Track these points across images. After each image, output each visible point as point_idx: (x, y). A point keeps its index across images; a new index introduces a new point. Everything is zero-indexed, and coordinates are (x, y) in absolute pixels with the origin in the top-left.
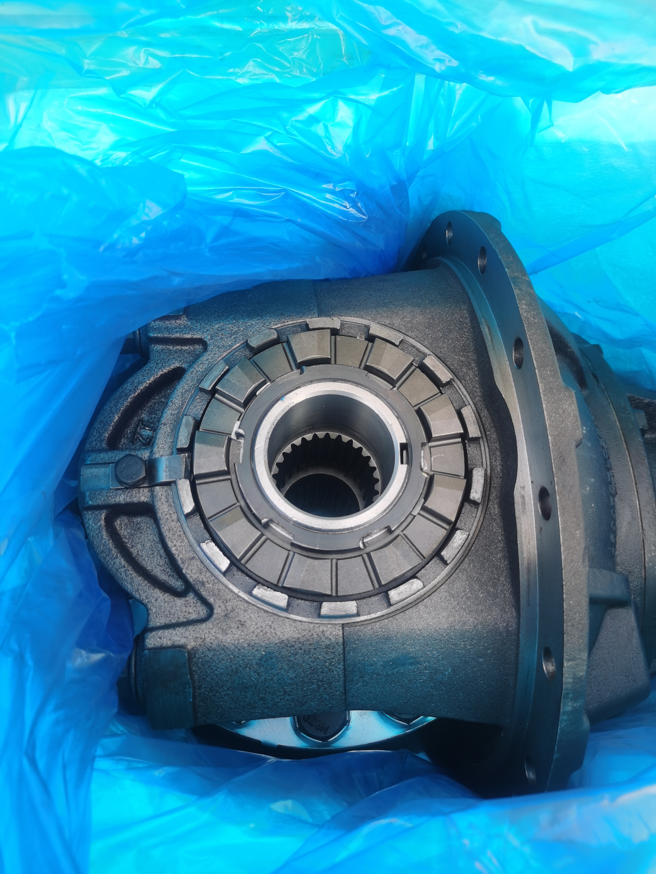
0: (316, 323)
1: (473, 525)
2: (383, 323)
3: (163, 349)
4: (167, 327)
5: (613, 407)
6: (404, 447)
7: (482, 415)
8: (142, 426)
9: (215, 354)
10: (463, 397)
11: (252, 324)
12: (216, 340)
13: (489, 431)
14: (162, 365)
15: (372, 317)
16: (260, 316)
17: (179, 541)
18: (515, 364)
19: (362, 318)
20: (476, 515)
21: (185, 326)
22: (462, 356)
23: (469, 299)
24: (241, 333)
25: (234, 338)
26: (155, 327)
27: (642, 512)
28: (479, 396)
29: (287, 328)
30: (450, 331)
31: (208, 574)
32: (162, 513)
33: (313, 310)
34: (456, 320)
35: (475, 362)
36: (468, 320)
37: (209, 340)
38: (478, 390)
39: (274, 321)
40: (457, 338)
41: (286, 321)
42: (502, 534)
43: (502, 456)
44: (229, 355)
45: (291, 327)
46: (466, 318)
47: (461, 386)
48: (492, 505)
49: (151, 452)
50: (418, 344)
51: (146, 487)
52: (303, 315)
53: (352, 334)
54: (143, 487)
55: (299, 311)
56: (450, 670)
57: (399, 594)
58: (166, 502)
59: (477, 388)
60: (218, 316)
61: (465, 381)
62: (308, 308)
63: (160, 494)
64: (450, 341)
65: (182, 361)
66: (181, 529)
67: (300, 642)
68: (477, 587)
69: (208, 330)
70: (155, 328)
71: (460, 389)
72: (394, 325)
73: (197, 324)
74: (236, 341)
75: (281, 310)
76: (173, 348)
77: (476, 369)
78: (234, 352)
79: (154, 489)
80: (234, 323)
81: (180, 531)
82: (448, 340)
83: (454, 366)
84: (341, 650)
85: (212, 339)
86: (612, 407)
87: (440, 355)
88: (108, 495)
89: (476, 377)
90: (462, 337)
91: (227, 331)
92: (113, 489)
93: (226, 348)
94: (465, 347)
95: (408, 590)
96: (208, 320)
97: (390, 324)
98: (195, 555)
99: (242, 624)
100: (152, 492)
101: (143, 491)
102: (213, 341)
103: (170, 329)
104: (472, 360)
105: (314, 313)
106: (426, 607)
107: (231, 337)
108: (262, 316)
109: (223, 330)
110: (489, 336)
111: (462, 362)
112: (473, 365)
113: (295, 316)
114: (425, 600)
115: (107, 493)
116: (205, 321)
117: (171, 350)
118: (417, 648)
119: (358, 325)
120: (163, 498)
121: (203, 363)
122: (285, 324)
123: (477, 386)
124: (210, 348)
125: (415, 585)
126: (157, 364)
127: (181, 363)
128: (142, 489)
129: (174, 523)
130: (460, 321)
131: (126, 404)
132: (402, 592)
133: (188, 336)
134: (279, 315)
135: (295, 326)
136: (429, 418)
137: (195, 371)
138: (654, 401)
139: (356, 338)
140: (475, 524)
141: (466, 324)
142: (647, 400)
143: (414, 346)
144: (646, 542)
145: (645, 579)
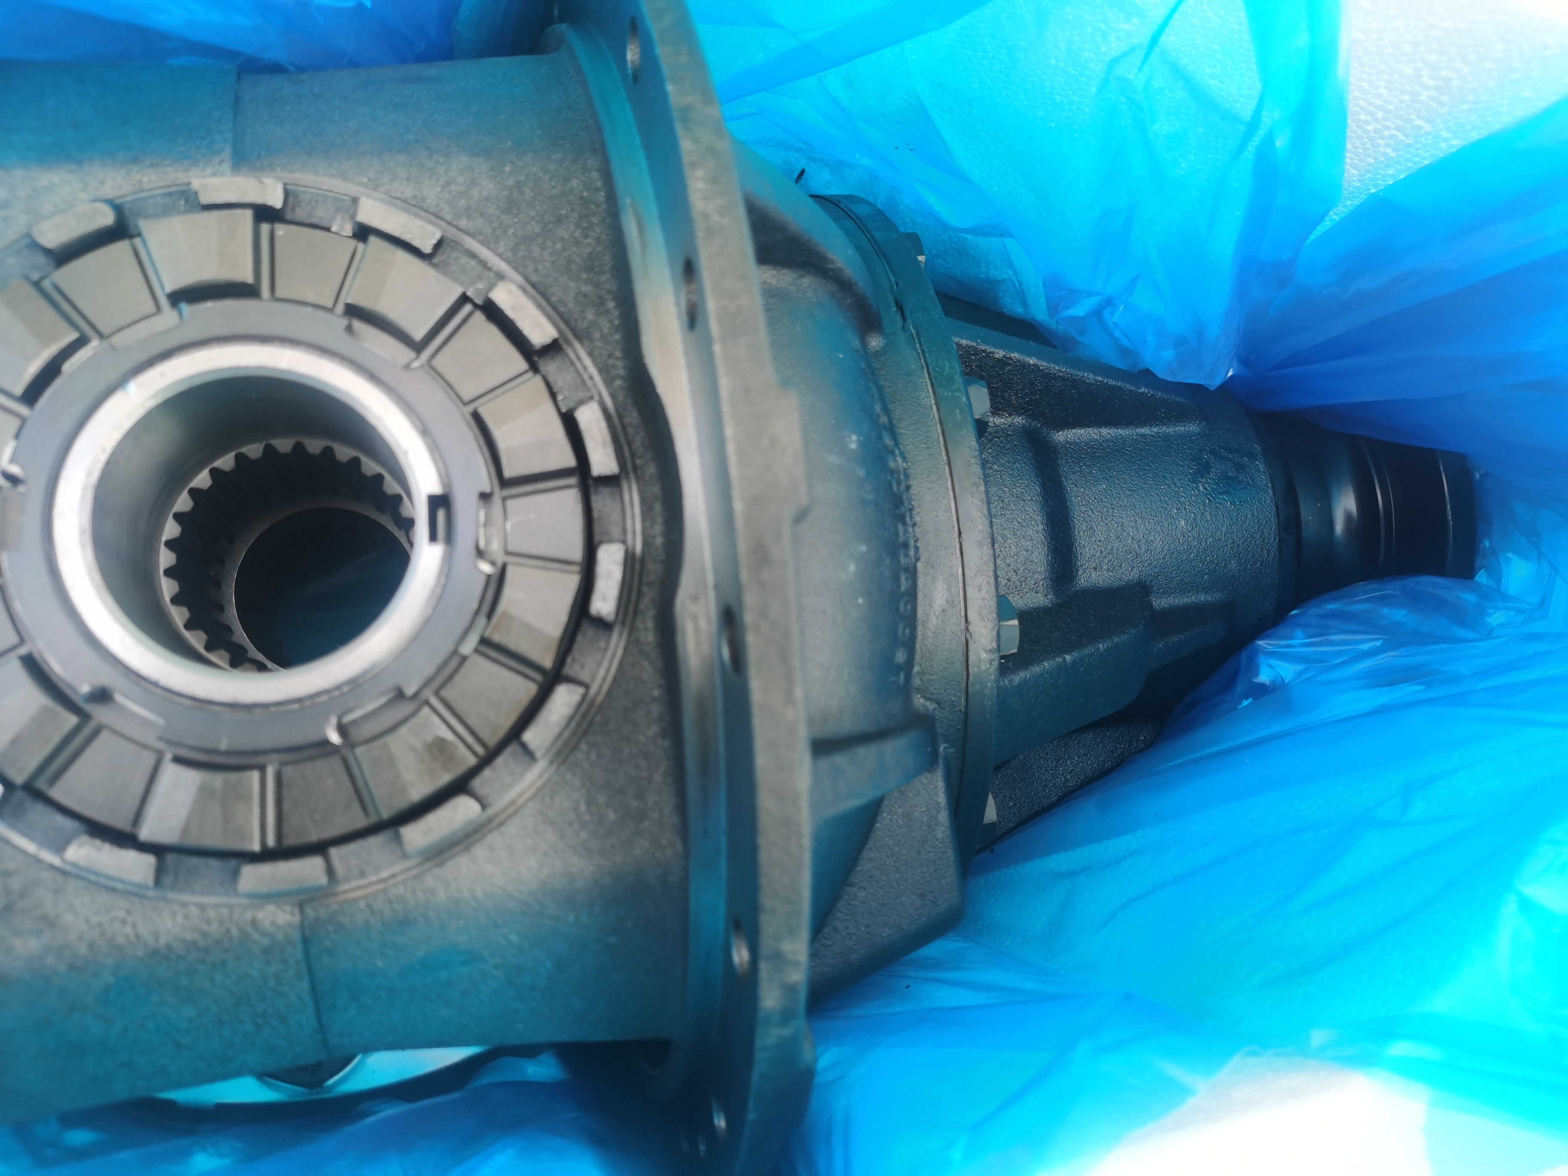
0: (218, 190)
1: (599, 666)
2: (398, 194)
5: (929, 374)
6: (437, 503)
7: (627, 420)
11: (52, 183)
15: (368, 178)
16: (76, 161)
18: (685, 316)
19: (344, 179)
20: (608, 644)
22: (586, 282)
23: (604, 144)
28: (620, 377)
29: (148, 198)
33: (220, 152)
34: (574, 195)
35: (615, 299)
36: (600, 197)
38: (619, 364)
40: (575, 237)
43: (666, 515)
45: (158, 195)
46: (597, 190)
47: (582, 354)
48: (643, 621)
50: (484, 249)
52: (193, 165)
53: (321, 219)
57: (424, 833)
59: (617, 359)
61: (592, 340)
62: (208, 147)
64: (559, 246)
71: (579, 358)
72: (424, 200)
75: (132, 149)
77: (616, 313)
82: (554, 243)
83: (565, 305)
84: (299, 954)
86: (927, 376)
89: (616, 331)
95: (446, 822)
105: (223, 160)
110: (637, 243)
111: (586, 296)
112: (611, 305)
119: (334, 198)
122: (146, 186)
123: (618, 354)
125: (462, 809)
132: (431, 828)
136: (500, 435)
138: (1015, 355)
139: (327, 229)
140: (605, 664)
141: (597, 205)
142: (1000, 353)
143: (473, 255)
144: (972, 646)
145: (966, 714)
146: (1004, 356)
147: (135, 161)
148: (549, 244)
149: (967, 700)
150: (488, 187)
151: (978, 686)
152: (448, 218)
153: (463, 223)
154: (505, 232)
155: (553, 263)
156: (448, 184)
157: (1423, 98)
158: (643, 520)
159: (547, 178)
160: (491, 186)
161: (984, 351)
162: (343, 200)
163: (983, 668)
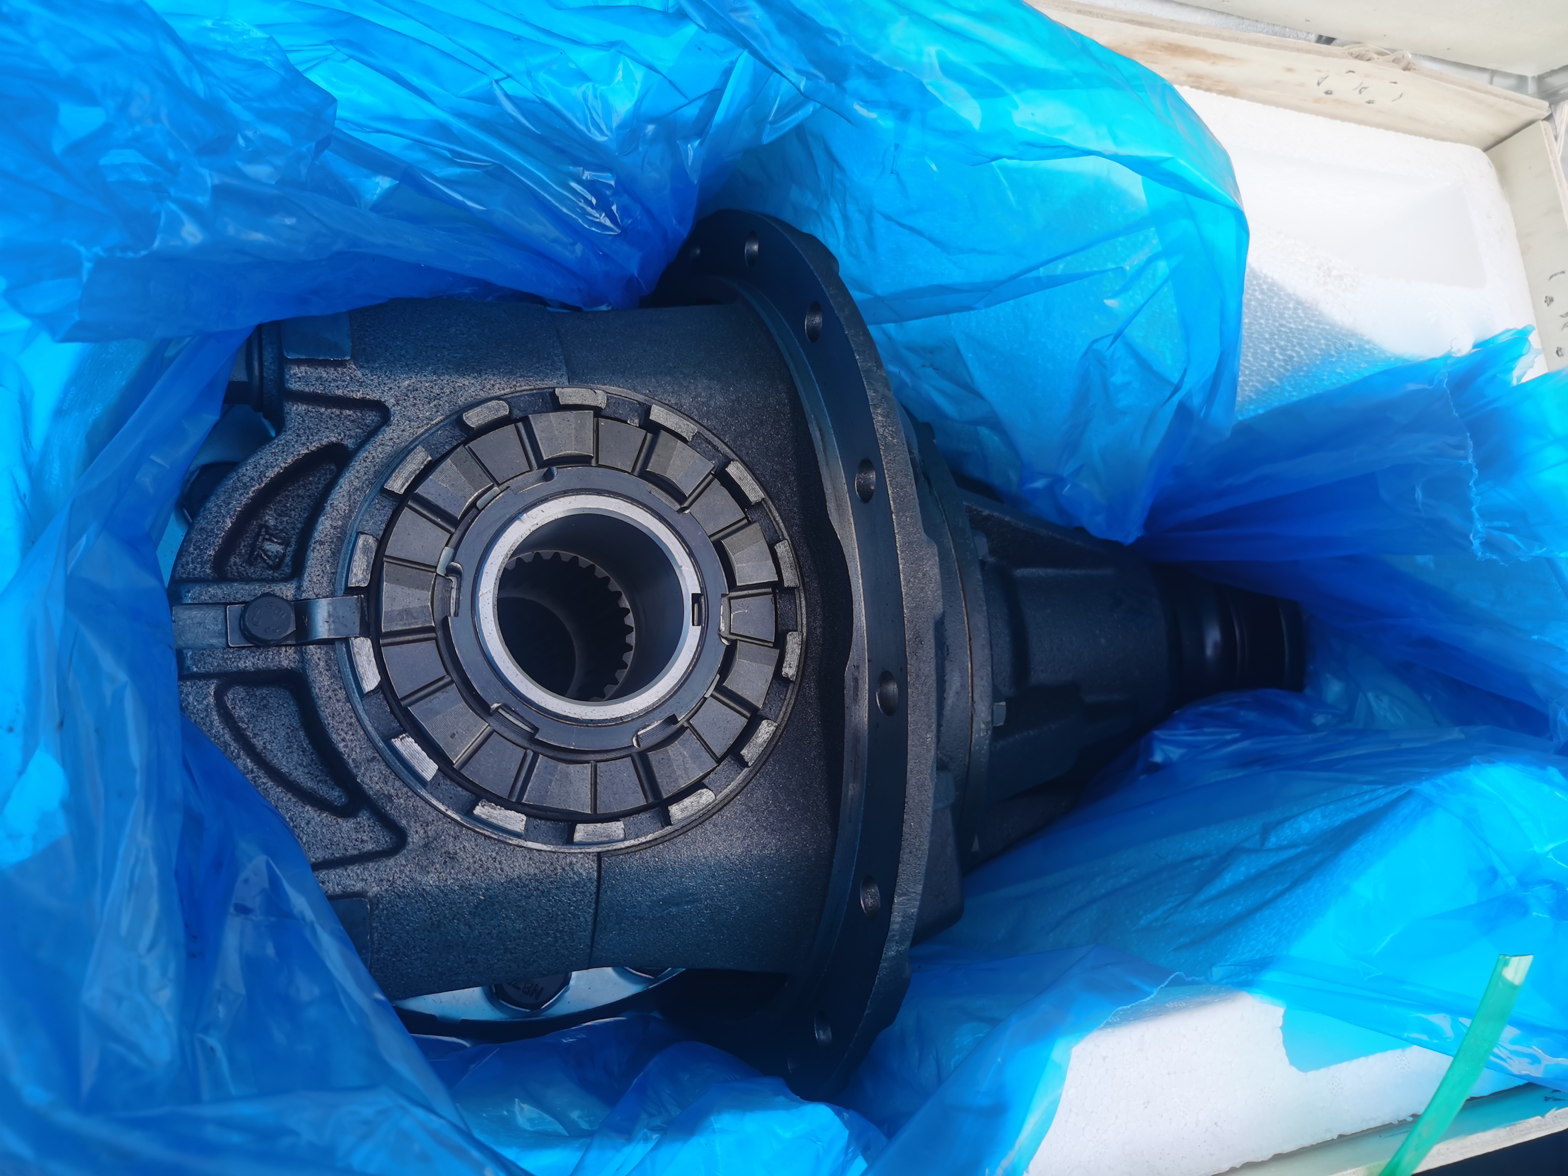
0: (570, 396)
1: (780, 710)
2: (667, 402)
3: (308, 411)
4: (321, 377)
5: (949, 527)
6: (696, 598)
7: (800, 553)
8: (267, 537)
9: (403, 431)
10: (775, 523)
11: (464, 385)
12: (405, 408)
13: (808, 577)
14: (308, 439)
15: (650, 391)
16: (477, 372)
17: (350, 733)
18: (857, 493)
19: (635, 390)
20: (785, 696)
21: (351, 378)
22: (777, 463)
23: (791, 376)
24: (446, 399)
25: (435, 406)
26: (300, 375)
27: (975, 679)
28: (797, 525)
29: (523, 397)
30: (761, 423)
31: (398, 784)
32: (320, 689)
33: (559, 369)
34: (771, 408)
35: (794, 474)
36: (787, 409)
37: (394, 405)
38: (797, 517)
39: (500, 383)
40: (771, 434)
41: (518, 384)
42: (818, 724)
43: (824, 614)
44: (427, 435)
45: (527, 395)
46: (785, 405)
47: (773, 508)
48: (808, 683)
49: (299, 587)
50: (716, 439)
51: (291, 645)
52: (546, 377)
53: (620, 414)
54: (286, 646)
55: (537, 368)
56: (738, 908)
57: (682, 811)
58: (327, 670)
59: (795, 513)
60: (407, 365)
61: (780, 501)
62: (551, 365)
63: (316, 657)
64: (761, 439)
65: (342, 435)
66: (353, 715)
67: (536, 880)
68: (782, 797)
69: (391, 388)
70: (299, 378)
71: (771, 511)
72: (682, 407)
73: (372, 376)
74: (437, 411)
75: (509, 365)
76: (326, 410)
77: (796, 483)
78: (434, 429)
79: (305, 649)
80: (435, 381)
81: (351, 717)
82: (759, 438)
83: (764, 477)
84: (593, 889)
85: (398, 404)
86: (947, 527)
87: (746, 459)
88: (226, 656)
89: (795, 496)
90: (778, 434)
91: (423, 392)
92: (233, 647)
93: (422, 421)
94: (781, 449)
95: (695, 804)
96: (391, 371)
97: (676, 404)
98: (376, 755)
99: (452, 857)
100: (302, 654)
101: (286, 651)
102: (399, 408)
103: (326, 381)
104: (790, 470)
105: (562, 375)
106: (715, 825)
107: (429, 403)
108: (480, 373)
109: (417, 390)
110: (820, 443)
111: (776, 472)
112: (792, 478)
113: (532, 377)
114: (714, 817)
115: (223, 654)
116: (386, 372)
117: (322, 414)
118: (699, 881)
119: (629, 402)
120: (322, 664)
121: (383, 445)
122: (518, 389)
123: (796, 509)
124: (394, 420)
125: (704, 797)
126: (298, 435)
127: (340, 438)
128: (284, 649)
129: (340, 704)
130: (776, 409)
131: (244, 501)
132: (686, 808)
133: (357, 395)
134: (507, 373)
135: (533, 395)
136: (733, 558)
137: (370, 458)
138: (996, 514)
139: (626, 422)
140: (784, 709)
141: (784, 415)
142: (986, 512)
143: (710, 443)
144: (975, 718)
145: (968, 767)
146: (989, 515)
147: (511, 372)
148: (756, 438)
149: (970, 758)
150: (720, 400)
151: (977, 748)
152: (696, 418)
153: (705, 422)
154: (730, 429)
155: (757, 449)
156: (696, 397)
157: (1275, 365)
158: (807, 617)
159: (754, 396)
160: (722, 400)
161: (976, 510)
162: (634, 403)
163: (982, 734)
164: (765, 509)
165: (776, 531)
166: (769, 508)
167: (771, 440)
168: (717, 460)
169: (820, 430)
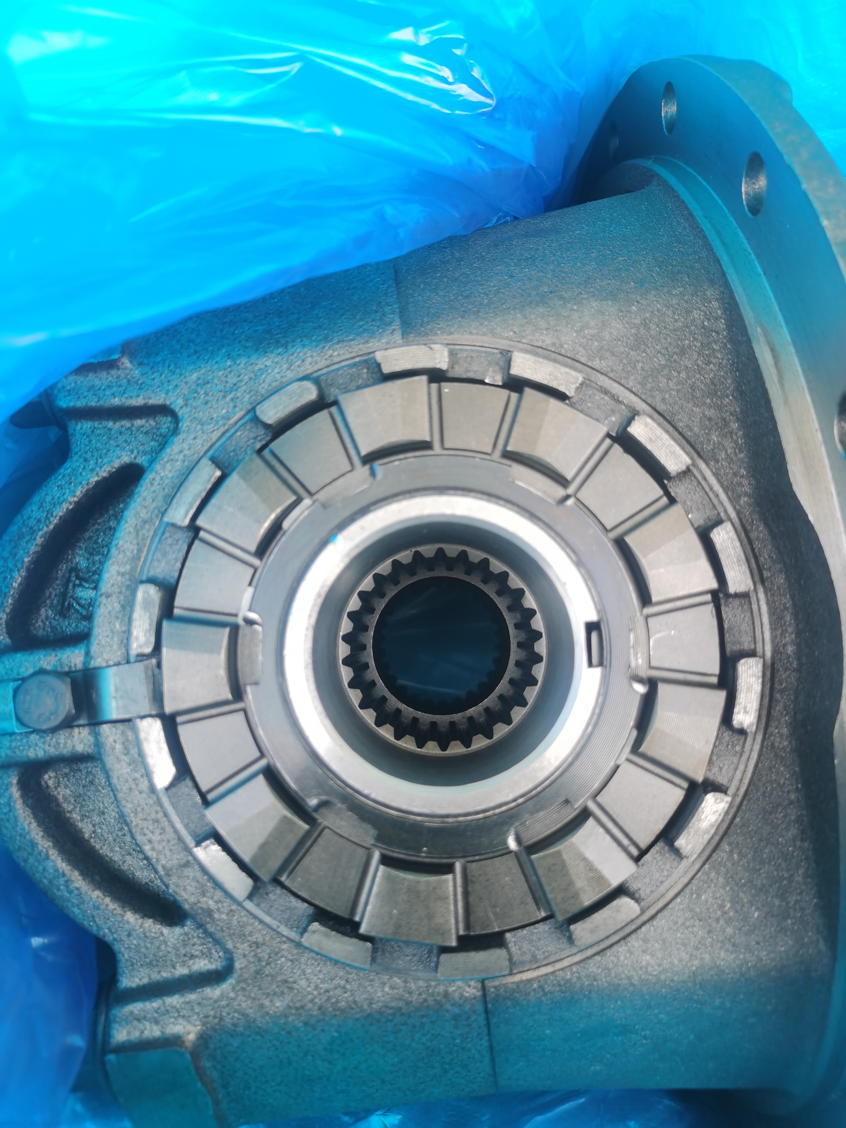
0: (397, 360)
1: (736, 769)
2: (539, 344)
3: (95, 428)
4: (93, 387)
7: (753, 535)
8: (77, 582)
9: (195, 438)
10: (711, 495)
11: (266, 366)
12: (195, 408)
13: (769, 569)
14: (97, 463)
15: (515, 332)
16: (282, 346)
17: (158, 831)
18: (839, 446)
19: (494, 335)
20: (743, 746)
21: (129, 381)
22: (710, 407)
23: (724, 274)
24: (244, 388)
25: (232, 400)
26: (68, 387)
28: (746, 494)
29: (338, 369)
30: (683, 352)
32: (118, 778)
33: (390, 323)
34: (696, 326)
35: (738, 420)
36: (722, 324)
37: (182, 407)
38: (745, 482)
39: (312, 356)
40: (698, 366)
41: (336, 353)
43: (798, 625)
45: (347, 366)
46: (717, 319)
47: (708, 474)
48: (777, 728)
49: (87, 653)
50: (616, 385)
51: (83, 726)
52: (371, 337)
53: (475, 372)
54: (78, 726)
55: (361, 326)
58: (125, 755)
59: (742, 476)
60: (196, 352)
61: (717, 461)
62: (381, 319)
63: (111, 740)
64: (683, 375)
65: (135, 452)
66: (159, 808)
68: (746, 898)
69: (176, 386)
70: (69, 391)
71: (705, 479)
72: (562, 346)
73: (153, 373)
74: (235, 407)
75: (325, 329)
76: (114, 424)
77: (740, 433)
78: (232, 431)
79: (99, 730)
80: (230, 366)
81: (157, 812)
82: (679, 373)
83: (691, 430)
84: (481, 1021)
85: (186, 405)
87: (661, 407)
89: (741, 451)
90: (709, 363)
91: (216, 385)
92: (21, 733)
93: (217, 422)
94: (715, 385)
95: (610, 921)
96: (176, 364)
97: (554, 344)
98: (190, 858)
100: (97, 735)
101: (79, 733)
102: (188, 409)
103: (99, 389)
104: (731, 414)
105: (394, 330)
107: (224, 397)
108: (285, 346)
109: (208, 383)
110: (773, 370)
111: (710, 419)
112: (735, 426)
113: (353, 340)
116: (169, 366)
117: (110, 430)
119: (485, 352)
120: (119, 746)
121: (172, 460)
122: (336, 360)
123: (743, 472)
124: (184, 425)
125: (624, 908)
126: (86, 460)
127: (133, 456)
128: (76, 730)
129: (144, 795)
130: (704, 327)
131: (33, 549)
132: (597, 927)
133: (139, 402)
134: (320, 341)
135: (355, 365)
136: (645, 561)
137: (158, 478)
139: (482, 382)
140: (742, 767)
141: (718, 333)
143: (606, 392)
147: (326, 339)
148: (675, 374)
150: (617, 327)
152: (583, 360)
153: (596, 363)
154: (635, 367)
155: (678, 391)
156: (582, 329)
158: (773, 629)
159: (670, 313)
160: (620, 326)
162: (493, 354)
164: (695, 477)
165: (714, 507)
166: (701, 472)
167: (700, 373)
168: (618, 415)
169: (773, 350)
